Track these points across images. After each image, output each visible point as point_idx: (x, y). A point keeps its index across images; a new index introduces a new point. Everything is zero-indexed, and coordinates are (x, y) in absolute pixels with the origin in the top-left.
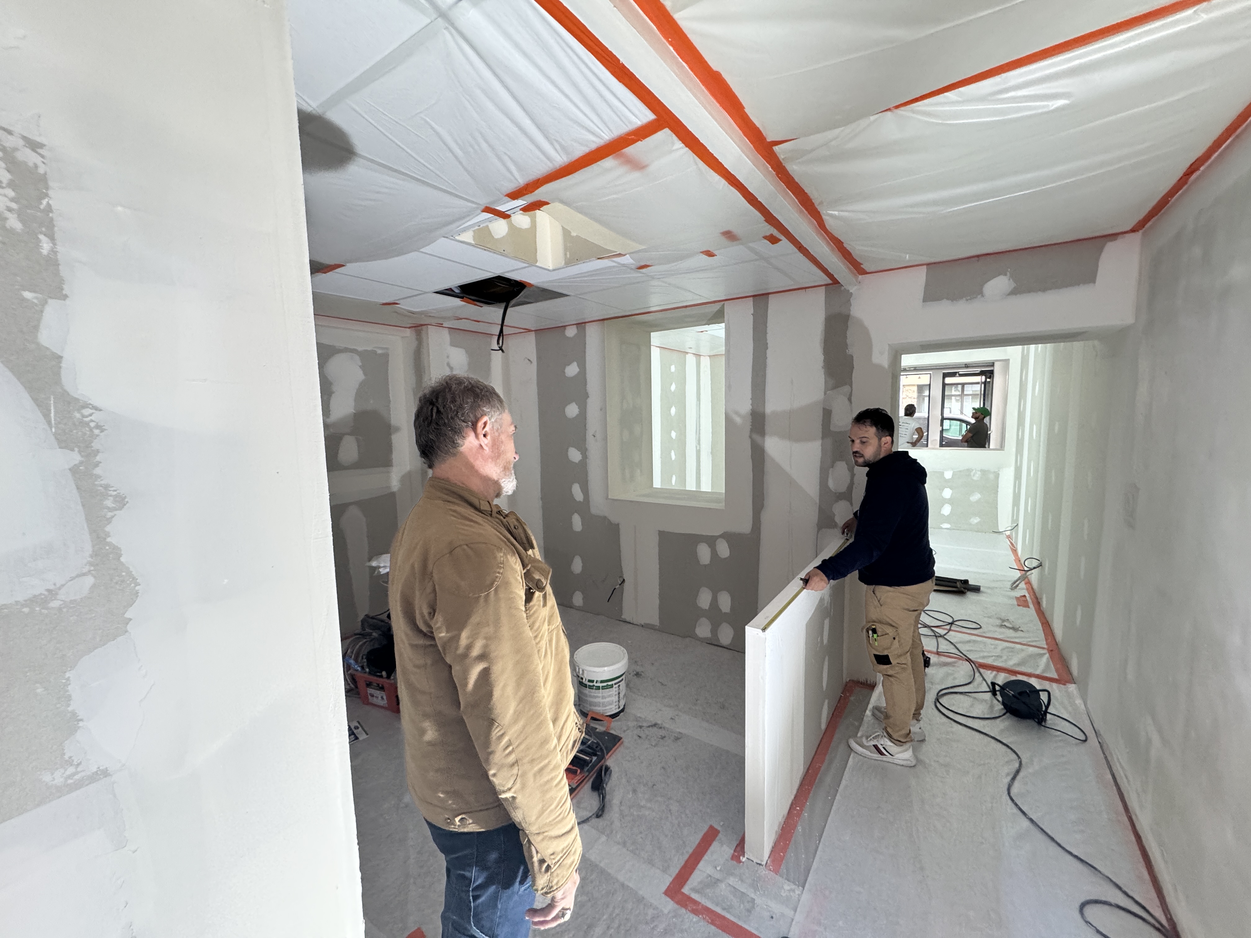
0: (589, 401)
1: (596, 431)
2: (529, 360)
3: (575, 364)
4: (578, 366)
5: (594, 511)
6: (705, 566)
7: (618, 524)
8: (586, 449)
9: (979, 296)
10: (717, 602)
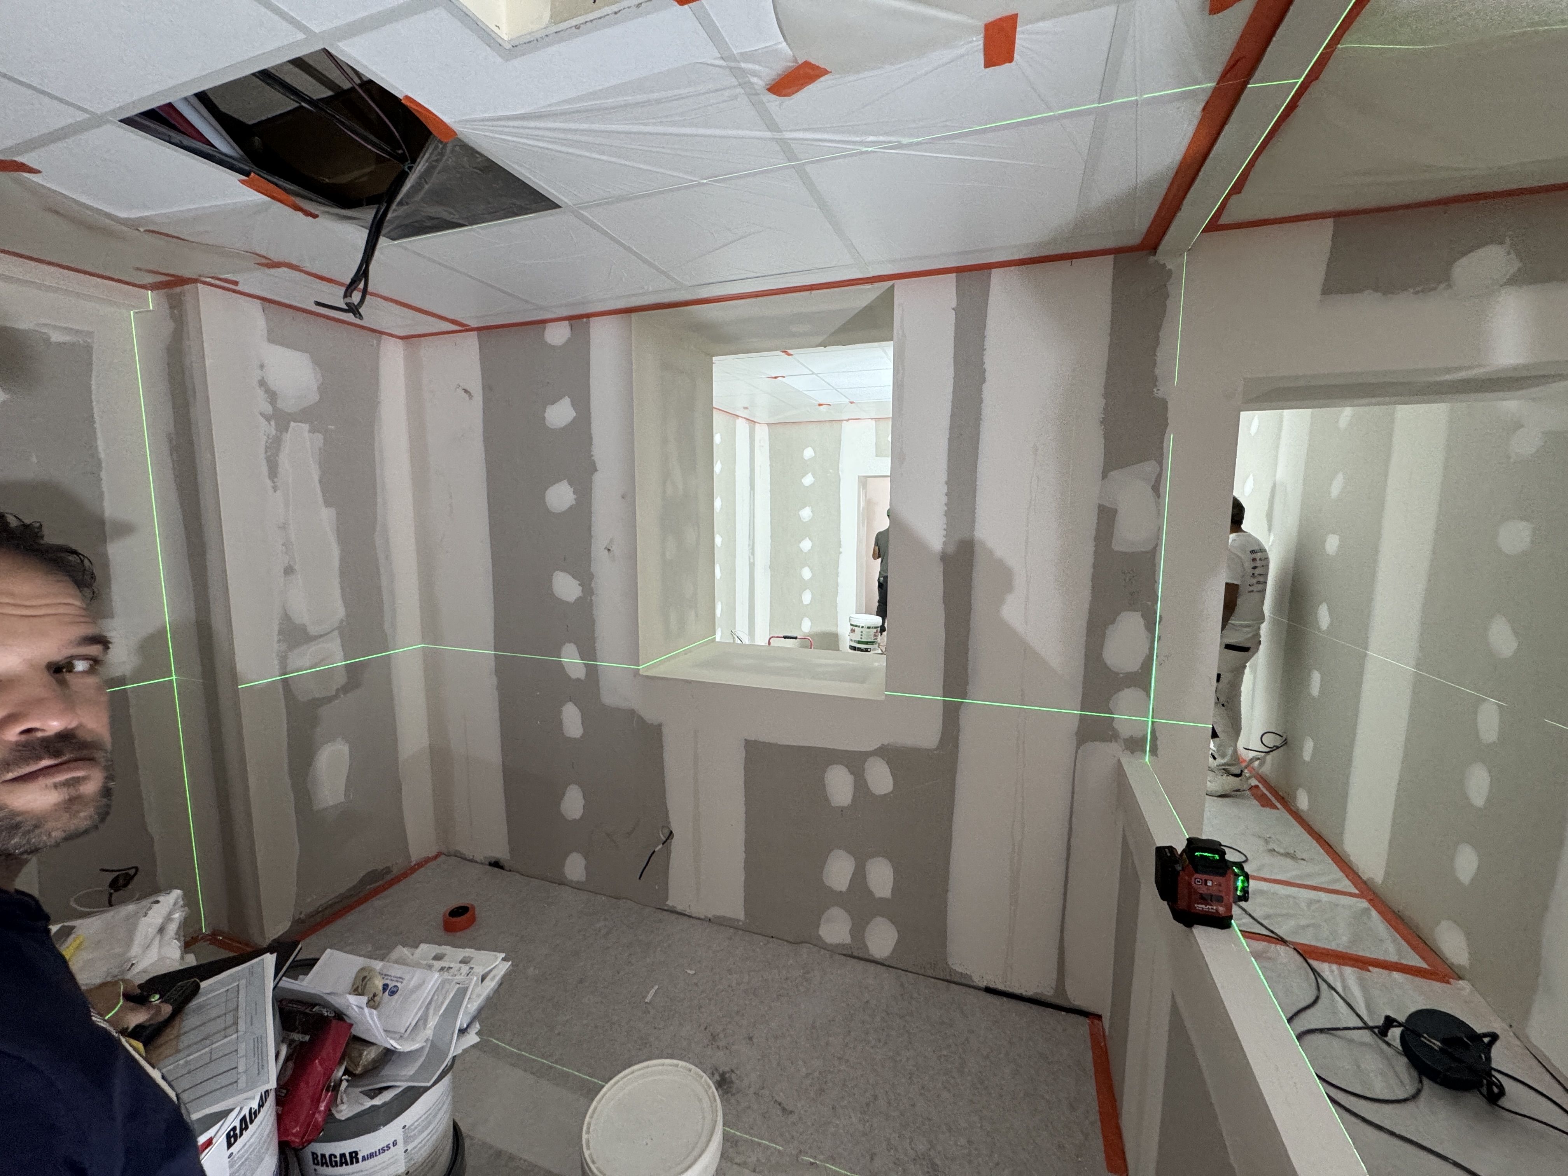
0: (597, 478)
1: (611, 540)
2: (466, 391)
3: (567, 401)
4: (573, 405)
5: (609, 698)
6: (842, 809)
7: (660, 725)
8: (591, 576)
9: (1443, 286)
10: (865, 877)
